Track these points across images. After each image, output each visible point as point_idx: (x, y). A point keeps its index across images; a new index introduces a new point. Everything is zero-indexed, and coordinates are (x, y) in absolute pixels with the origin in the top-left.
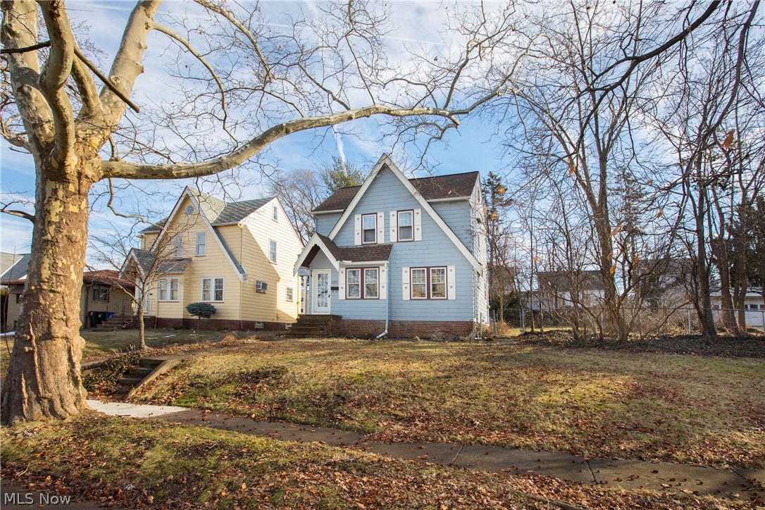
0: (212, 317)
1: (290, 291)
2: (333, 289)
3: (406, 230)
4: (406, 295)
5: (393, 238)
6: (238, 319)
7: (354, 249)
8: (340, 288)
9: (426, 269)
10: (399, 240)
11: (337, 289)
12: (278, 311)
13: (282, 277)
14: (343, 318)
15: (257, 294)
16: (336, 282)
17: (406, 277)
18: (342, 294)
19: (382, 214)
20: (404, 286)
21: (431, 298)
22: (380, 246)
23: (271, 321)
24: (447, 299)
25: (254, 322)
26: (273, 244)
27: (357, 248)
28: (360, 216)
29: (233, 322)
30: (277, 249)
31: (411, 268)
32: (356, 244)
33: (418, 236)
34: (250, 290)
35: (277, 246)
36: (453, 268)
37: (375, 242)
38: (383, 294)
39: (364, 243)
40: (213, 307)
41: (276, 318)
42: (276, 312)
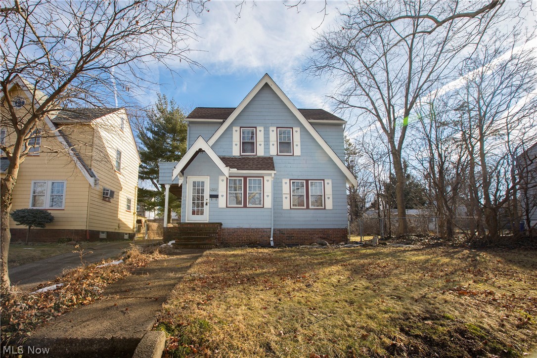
0: (48, 227)
1: (129, 201)
2: (211, 196)
3: (285, 145)
4: (286, 205)
5: (273, 151)
6: (84, 228)
7: (232, 158)
8: (220, 196)
9: (305, 181)
10: (279, 154)
11: (216, 196)
12: (120, 220)
13: (124, 187)
14: (223, 227)
15: (103, 202)
16: (217, 190)
17: (286, 188)
18: (222, 202)
19: (262, 129)
20: (284, 196)
21: (310, 207)
22: (259, 158)
23: (113, 231)
24: (325, 209)
25: (98, 232)
26: (119, 153)
27: (236, 158)
28: (238, 129)
29: (77, 232)
30: (122, 159)
31: (290, 180)
32: (233, 155)
33: (297, 151)
34: (97, 197)
35: (122, 156)
36: (330, 181)
37: (255, 154)
38: (268, 203)
39: (242, 154)
40: (50, 213)
41: (117, 228)
42: (118, 222)
